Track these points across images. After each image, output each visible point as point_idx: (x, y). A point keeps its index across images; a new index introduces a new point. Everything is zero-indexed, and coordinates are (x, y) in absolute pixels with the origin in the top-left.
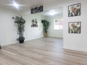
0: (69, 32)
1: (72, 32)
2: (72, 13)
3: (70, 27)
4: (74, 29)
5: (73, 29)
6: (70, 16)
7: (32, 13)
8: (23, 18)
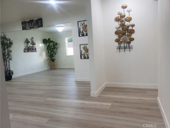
0: (81, 58)
1: (85, 58)
2: (83, 32)
3: (82, 51)
4: (87, 54)
5: (85, 54)
6: (81, 35)
7: (24, 28)
8: (7, 37)
